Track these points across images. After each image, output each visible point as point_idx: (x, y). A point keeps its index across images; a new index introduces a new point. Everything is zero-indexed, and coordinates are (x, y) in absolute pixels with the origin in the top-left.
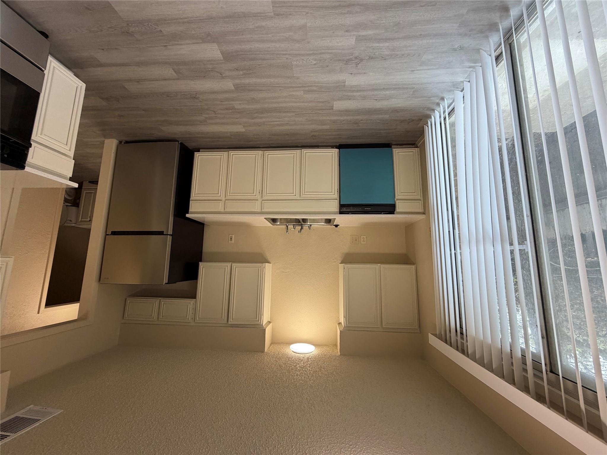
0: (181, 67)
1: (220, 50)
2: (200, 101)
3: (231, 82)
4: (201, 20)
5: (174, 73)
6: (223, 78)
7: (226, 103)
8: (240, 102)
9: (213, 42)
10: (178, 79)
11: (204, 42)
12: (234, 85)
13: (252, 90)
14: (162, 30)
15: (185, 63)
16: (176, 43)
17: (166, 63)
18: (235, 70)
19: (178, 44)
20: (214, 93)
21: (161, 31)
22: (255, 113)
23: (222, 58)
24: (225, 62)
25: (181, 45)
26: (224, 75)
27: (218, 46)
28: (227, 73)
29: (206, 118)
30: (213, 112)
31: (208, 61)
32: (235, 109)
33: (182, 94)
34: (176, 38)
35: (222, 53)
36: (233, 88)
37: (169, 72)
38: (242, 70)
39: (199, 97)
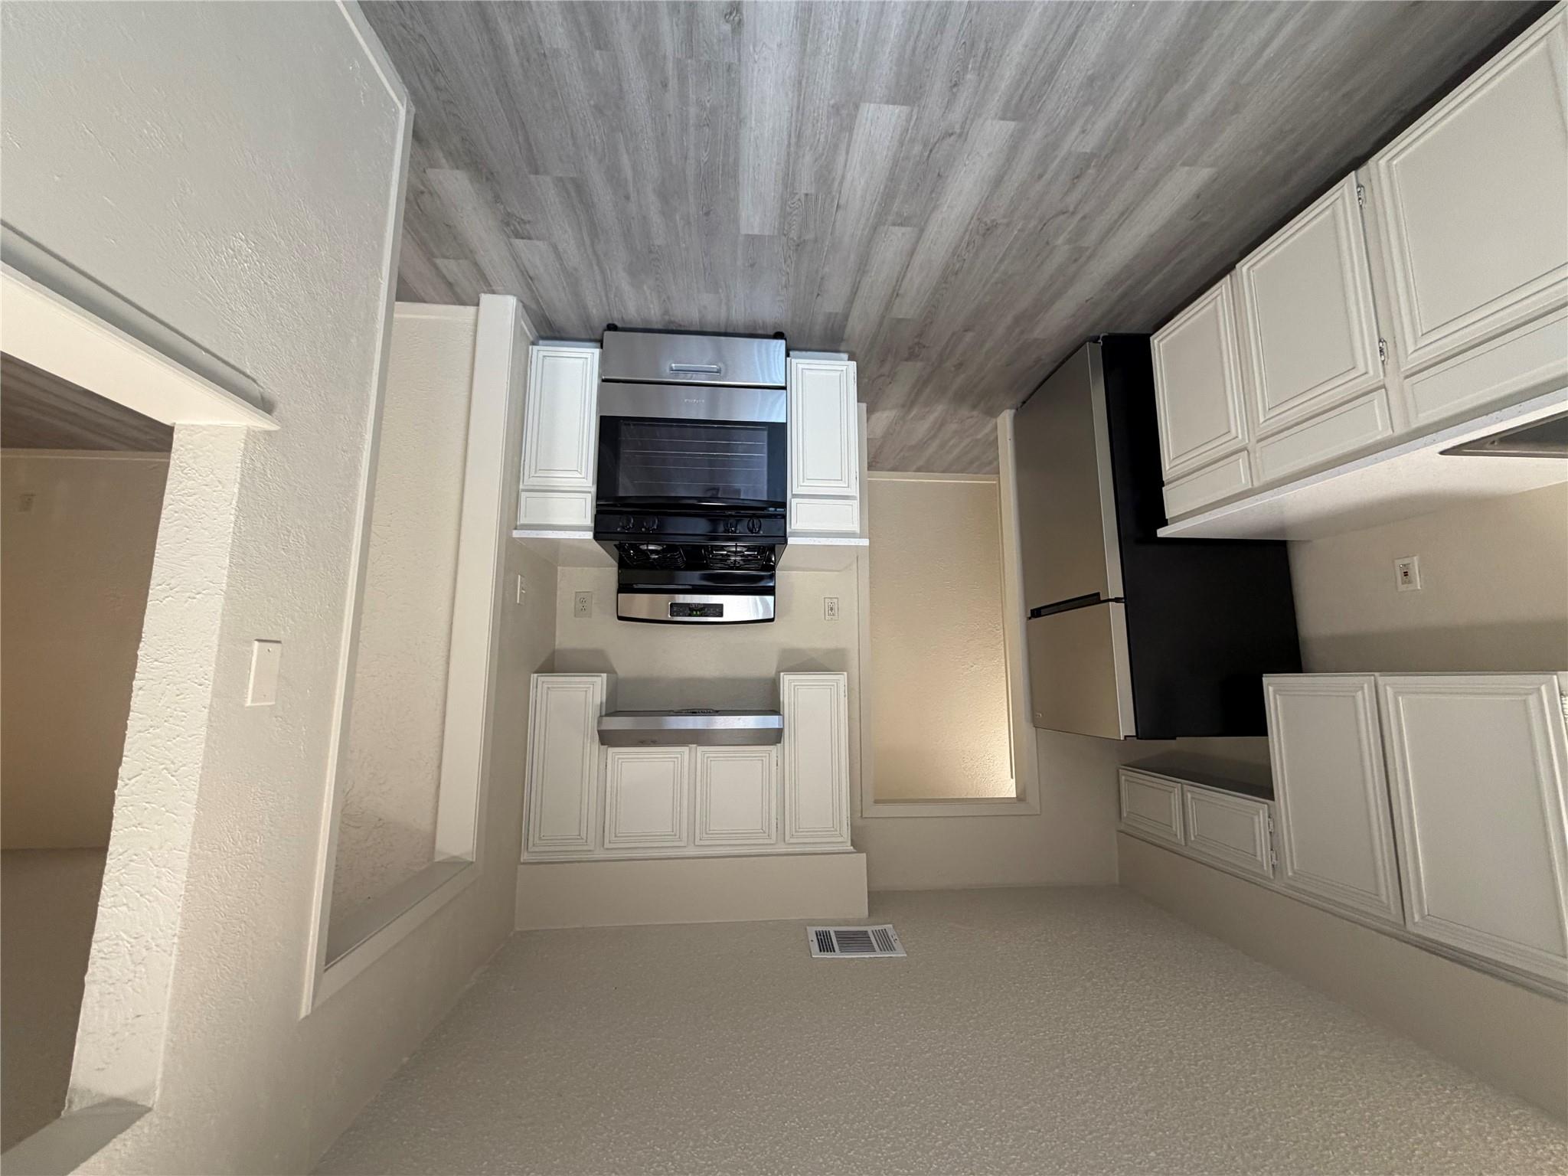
0: (895, 209)
1: (880, 103)
2: (1008, 225)
3: (989, 122)
4: (798, 108)
5: (903, 229)
6: (963, 136)
7: (1054, 165)
8: (1077, 130)
9: (857, 107)
10: (922, 231)
11: (851, 130)
12: (1003, 118)
13: (1053, 70)
14: (804, 191)
15: (888, 196)
16: (836, 184)
17: (875, 228)
18: (955, 90)
19: (841, 183)
20: (998, 181)
21: (807, 195)
22: (1159, 100)
23: (905, 109)
24: (919, 106)
25: (843, 177)
26: (957, 130)
27: (870, 102)
28: (956, 115)
29: (1069, 241)
30: (1062, 217)
31: (901, 143)
32: (1093, 155)
33: (964, 245)
34: (825, 177)
35: (892, 101)
36: (1011, 125)
37: (897, 236)
38: (965, 69)
39: (993, 221)
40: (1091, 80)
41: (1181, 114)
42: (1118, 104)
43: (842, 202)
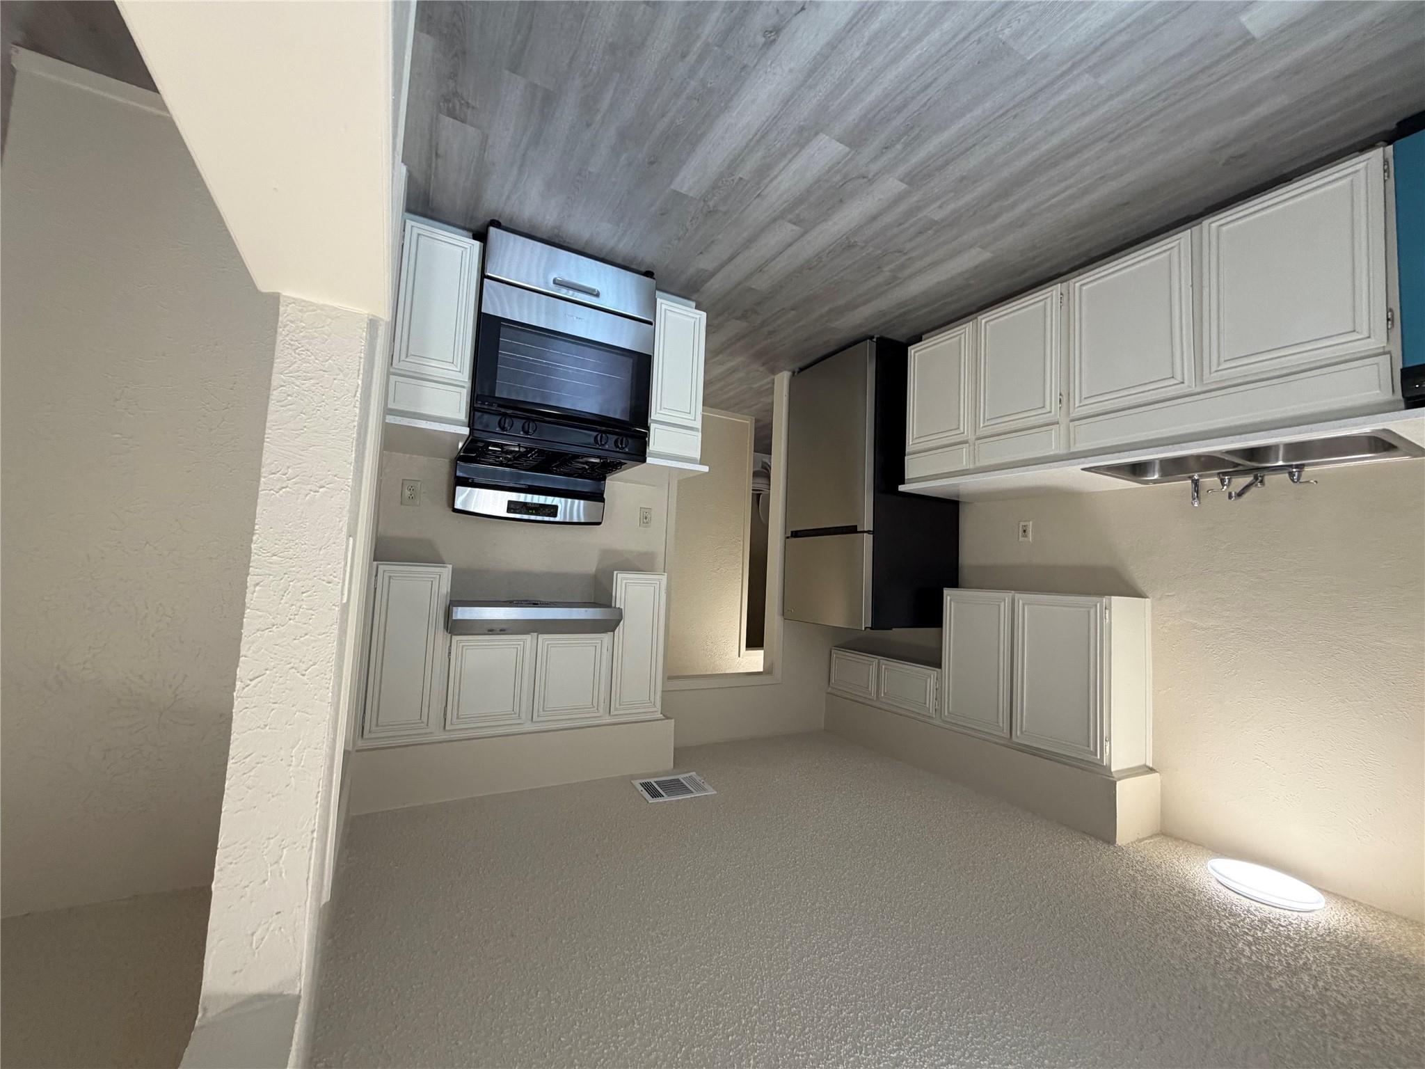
0: (797, 212)
1: (834, 138)
2: (862, 248)
3: (891, 179)
4: (775, 117)
5: (794, 227)
6: (871, 181)
7: (911, 222)
8: (938, 204)
9: (817, 134)
10: (806, 232)
11: (802, 147)
12: (902, 180)
13: (947, 163)
14: (740, 175)
15: (799, 201)
16: (768, 179)
17: (774, 220)
18: (884, 151)
19: (772, 180)
20: (874, 218)
21: (741, 179)
23: (847, 149)
24: (857, 151)
25: (776, 177)
26: (870, 176)
27: (827, 135)
28: (874, 168)
29: (891, 271)
30: (897, 254)
31: (829, 171)
32: (936, 223)
33: (827, 251)
34: (763, 172)
35: (840, 140)
36: (904, 186)
37: (787, 231)
38: (899, 140)
39: (855, 242)
40: (963, 178)
41: (995, 217)
42: (968, 198)
43: (764, 193)
